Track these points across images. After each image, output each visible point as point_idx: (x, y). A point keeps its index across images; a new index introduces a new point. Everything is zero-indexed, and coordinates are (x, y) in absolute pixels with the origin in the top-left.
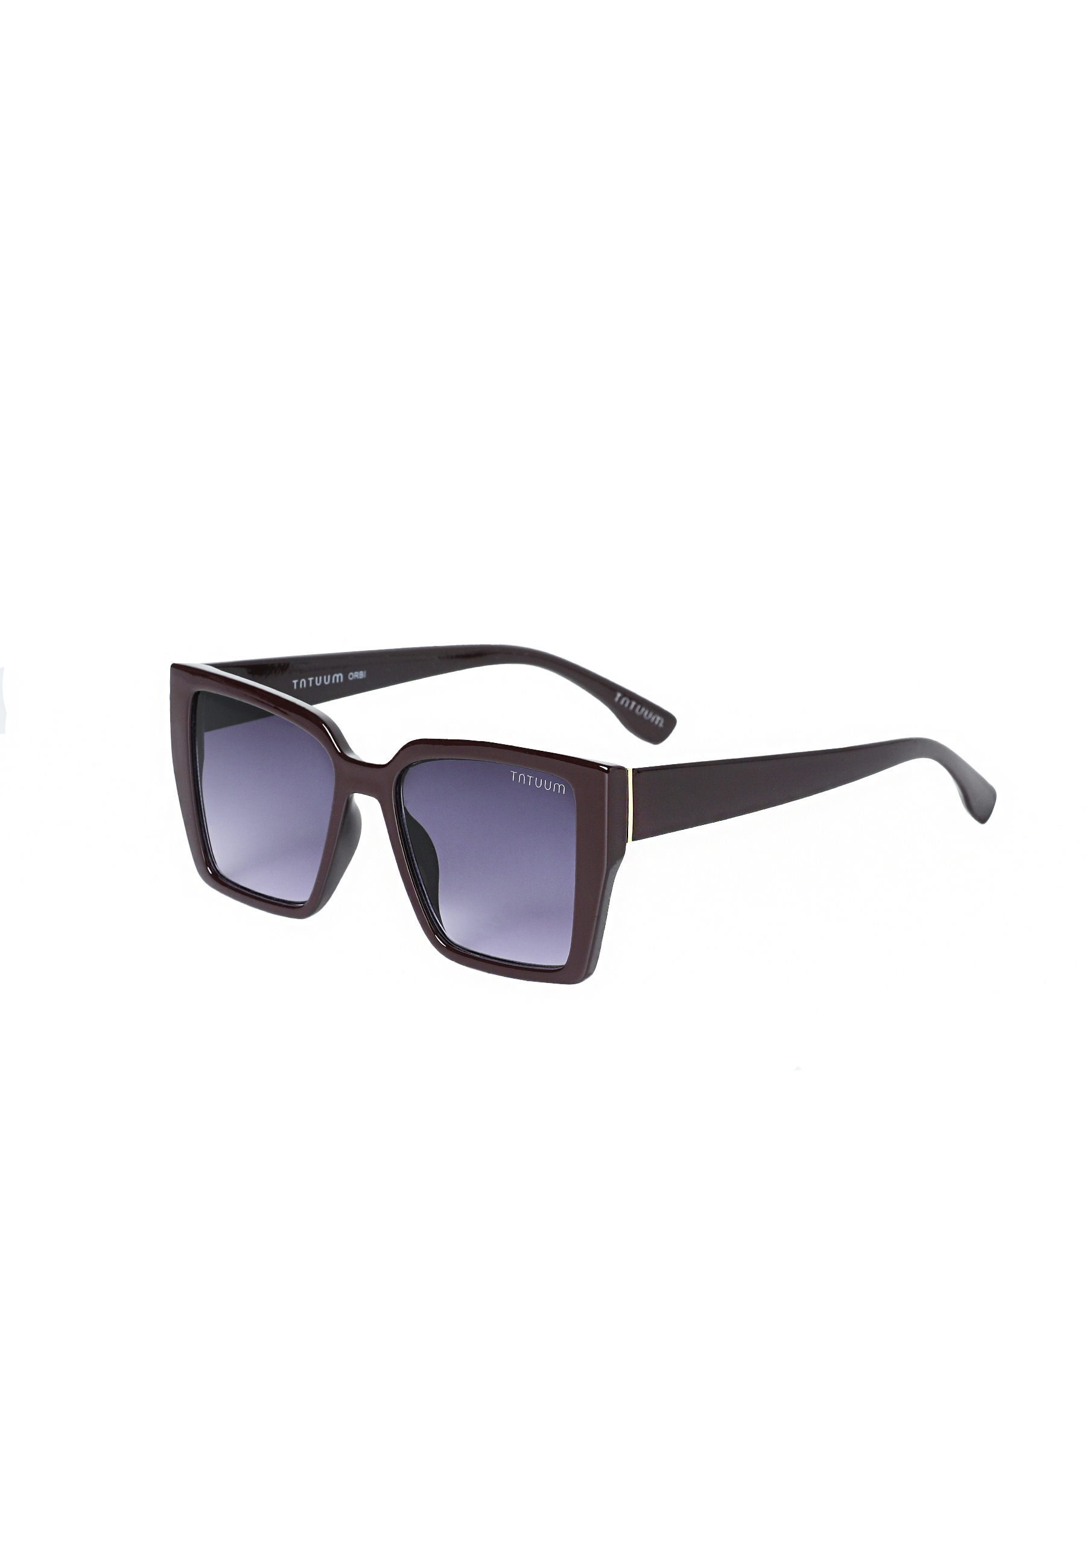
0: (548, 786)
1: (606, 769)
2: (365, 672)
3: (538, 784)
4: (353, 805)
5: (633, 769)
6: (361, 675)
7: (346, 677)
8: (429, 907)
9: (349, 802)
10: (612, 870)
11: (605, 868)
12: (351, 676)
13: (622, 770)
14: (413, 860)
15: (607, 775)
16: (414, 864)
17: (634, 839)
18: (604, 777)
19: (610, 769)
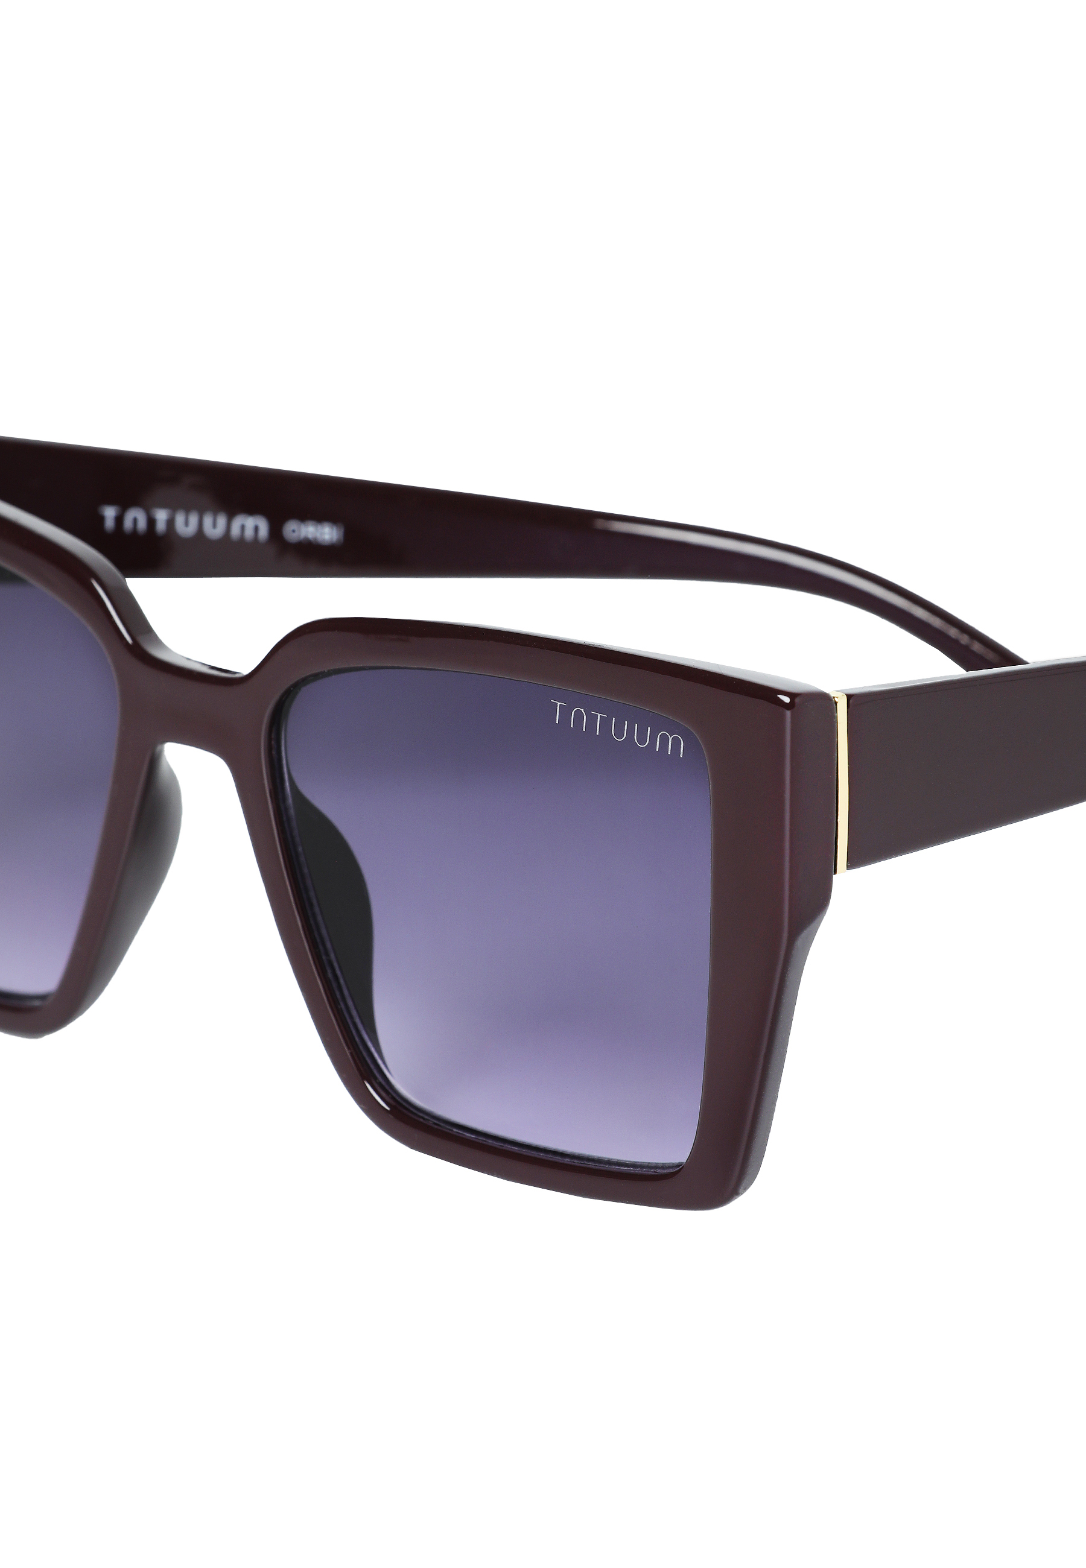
0: (642, 738)
1: (787, 700)
2: (342, 531)
3: (619, 732)
4: (163, 770)
5: (849, 697)
6: (326, 533)
7: (276, 531)
8: (351, 1017)
9: (154, 761)
10: (799, 942)
11: (785, 935)
12: (294, 531)
13: (822, 702)
14: (311, 905)
15: (788, 713)
16: (314, 915)
17: (852, 863)
18: (783, 716)
19: (797, 700)
